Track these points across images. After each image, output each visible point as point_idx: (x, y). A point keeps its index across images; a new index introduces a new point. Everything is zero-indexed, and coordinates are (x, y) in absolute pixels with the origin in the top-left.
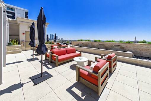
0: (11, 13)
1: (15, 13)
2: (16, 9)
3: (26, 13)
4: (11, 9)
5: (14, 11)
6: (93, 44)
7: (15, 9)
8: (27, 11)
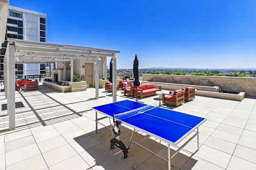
0: (15, 22)
1: (22, 22)
2: (25, 13)
3: (42, 20)
4: (16, 14)
5: (22, 18)
6: (174, 79)
7: (24, 15)
8: (44, 15)
